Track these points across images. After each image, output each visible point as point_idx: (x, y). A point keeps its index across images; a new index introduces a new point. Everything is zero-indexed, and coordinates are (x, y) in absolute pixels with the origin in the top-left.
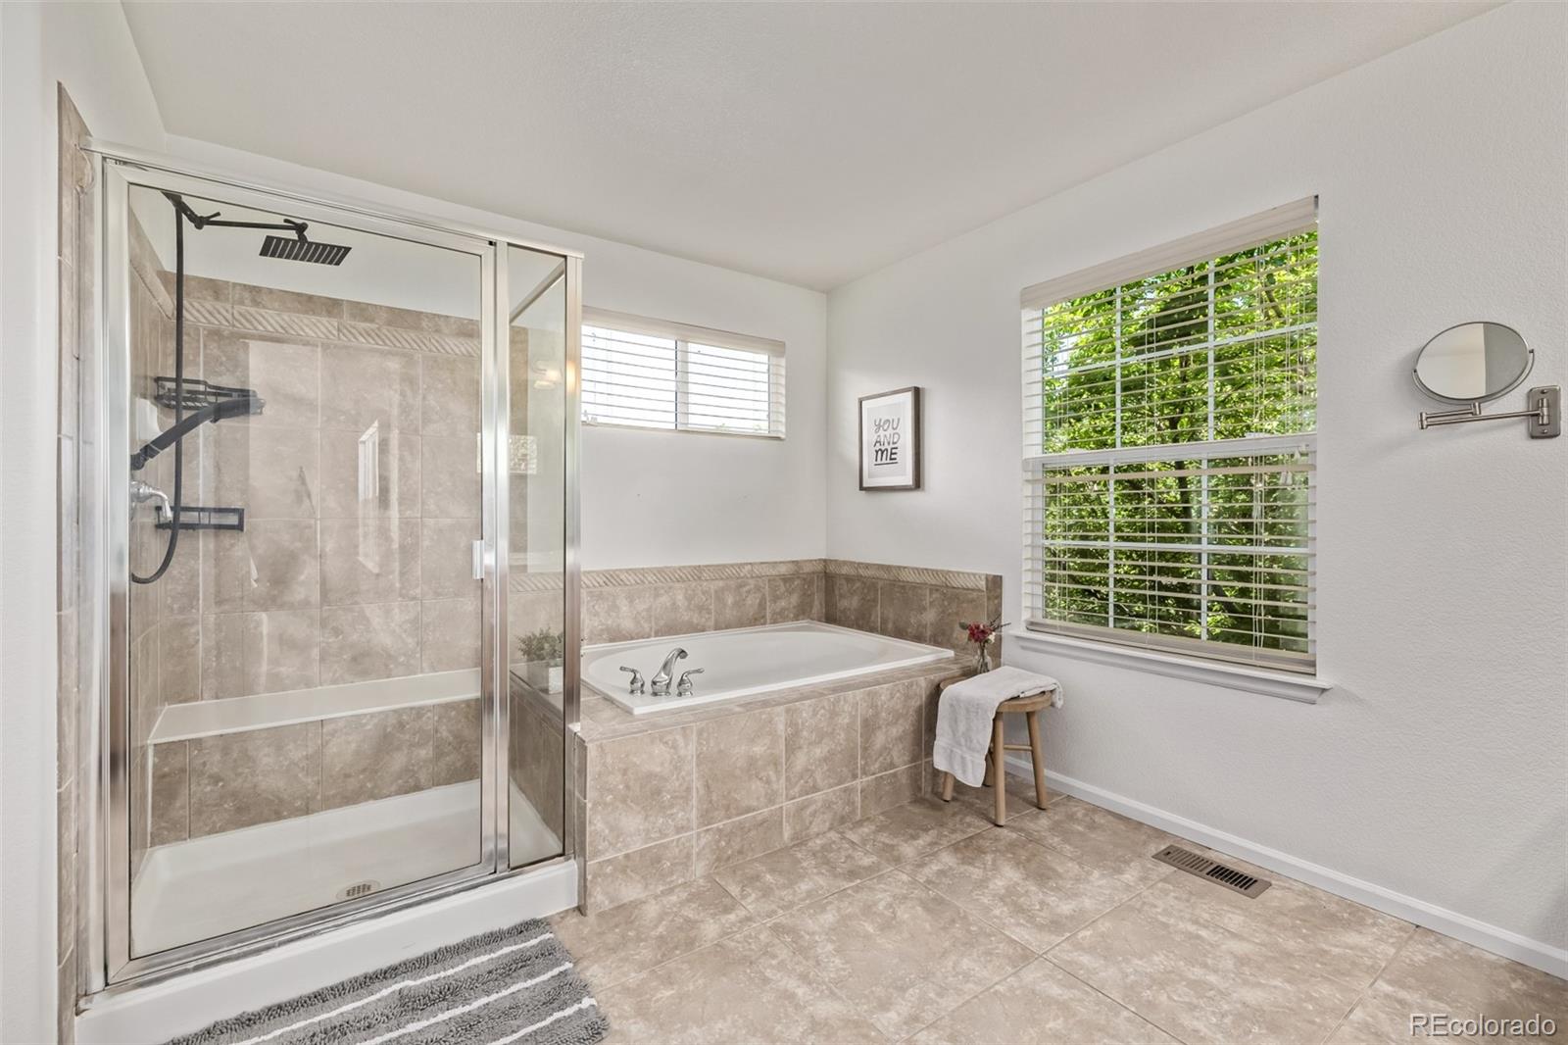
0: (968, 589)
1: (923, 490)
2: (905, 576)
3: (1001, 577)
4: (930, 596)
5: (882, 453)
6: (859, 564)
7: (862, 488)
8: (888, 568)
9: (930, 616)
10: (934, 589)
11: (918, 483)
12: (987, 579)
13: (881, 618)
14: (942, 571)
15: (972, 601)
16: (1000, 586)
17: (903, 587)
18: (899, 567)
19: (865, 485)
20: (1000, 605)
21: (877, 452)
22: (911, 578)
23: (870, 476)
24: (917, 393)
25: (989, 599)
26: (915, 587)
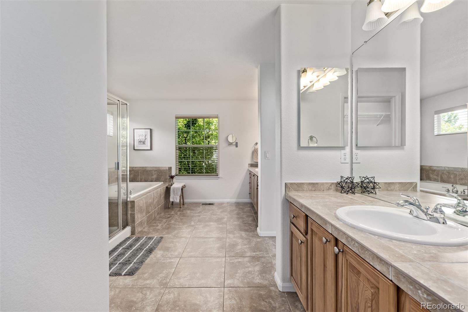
0: (164, 170)
1: (152, 150)
2: (147, 169)
3: (171, 167)
4: (155, 172)
5: (141, 142)
6: (133, 167)
7: (134, 149)
8: (143, 167)
9: (155, 177)
10: (155, 171)
11: (151, 149)
12: (168, 168)
13: (140, 179)
14: (158, 167)
15: (165, 172)
16: (171, 169)
17: (147, 171)
18: (146, 167)
19: (135, 149)
20: (171, 172)
21: (139, 142)
22: (149, 169)
23: (137, 147)
24: (151, 130)
25: (169, 171)
26: (150, 171)
